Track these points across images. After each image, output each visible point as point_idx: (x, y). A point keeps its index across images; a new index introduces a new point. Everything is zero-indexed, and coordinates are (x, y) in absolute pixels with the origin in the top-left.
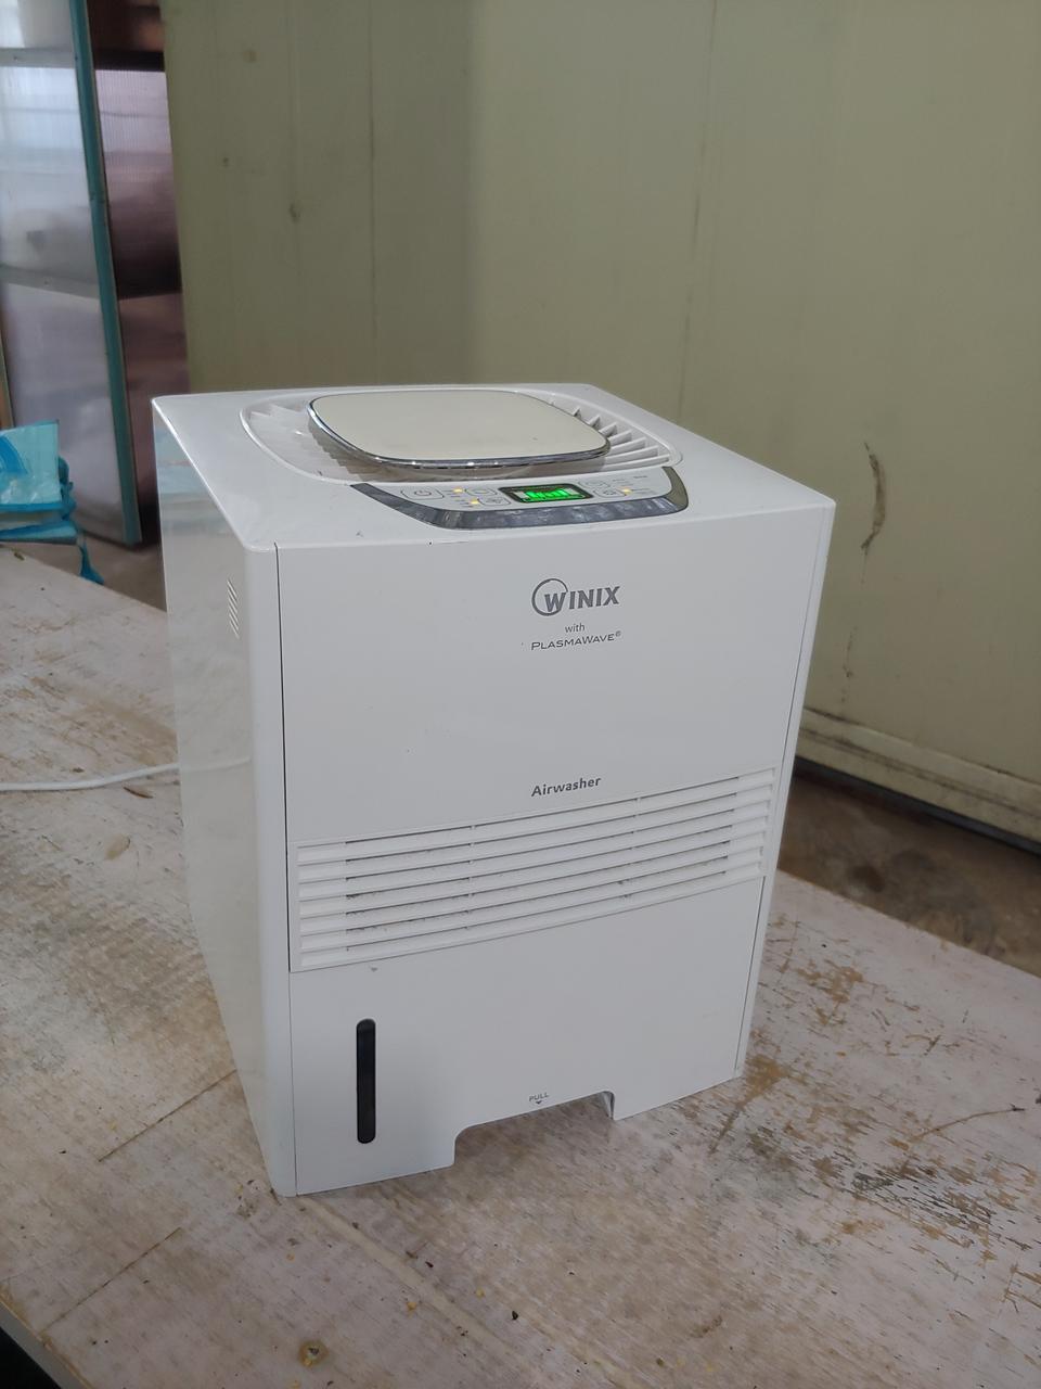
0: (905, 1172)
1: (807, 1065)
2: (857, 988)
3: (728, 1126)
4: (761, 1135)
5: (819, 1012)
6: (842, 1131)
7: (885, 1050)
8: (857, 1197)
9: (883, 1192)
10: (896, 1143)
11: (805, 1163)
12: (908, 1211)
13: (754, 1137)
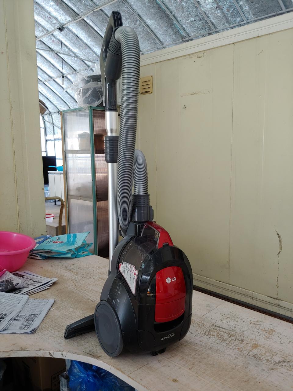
0: (284, 361)
1: (264, 345)
2: (274, 333)
3: (248, 353)
4: (255, 355)
5: (266, 336)
6: (271, 355)
7: (280, 343)
8: (274, 365)
9: (280, 364)
10: (282, 357)
11: (264, 359)
12: (284, 367)
13: (253, 355)
